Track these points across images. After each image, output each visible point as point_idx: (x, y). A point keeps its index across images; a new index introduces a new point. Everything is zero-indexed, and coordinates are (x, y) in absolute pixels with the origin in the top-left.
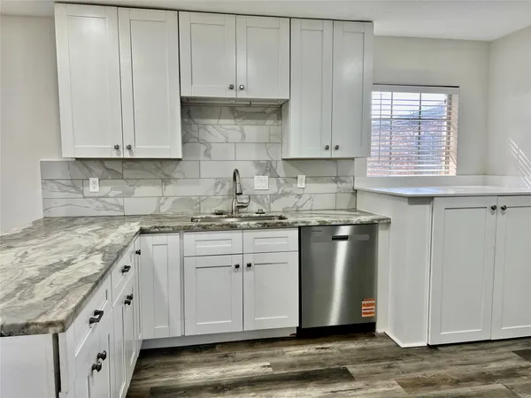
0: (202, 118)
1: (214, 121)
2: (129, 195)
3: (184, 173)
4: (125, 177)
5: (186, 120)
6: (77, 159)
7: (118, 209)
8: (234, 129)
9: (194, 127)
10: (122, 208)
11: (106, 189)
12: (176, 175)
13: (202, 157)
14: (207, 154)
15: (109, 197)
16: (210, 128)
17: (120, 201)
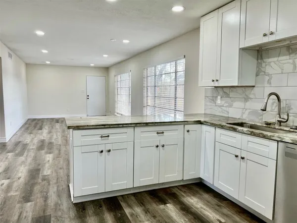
0: (269, 58)
1: (275, 59)
2: (230, 106)
3: (255, 95)
4: (230, 96)
5: (259, 61)
6: (215, 87)
7: (226, 113)
8: (288, 63)
9: (264, 65)
10: (228, 112)
11: (223, 102)
12: (251, 96)
13: (266, 85)
14: (269, 82)
15: (223, 106)
16: (272, 64)
17: (227, 109)
